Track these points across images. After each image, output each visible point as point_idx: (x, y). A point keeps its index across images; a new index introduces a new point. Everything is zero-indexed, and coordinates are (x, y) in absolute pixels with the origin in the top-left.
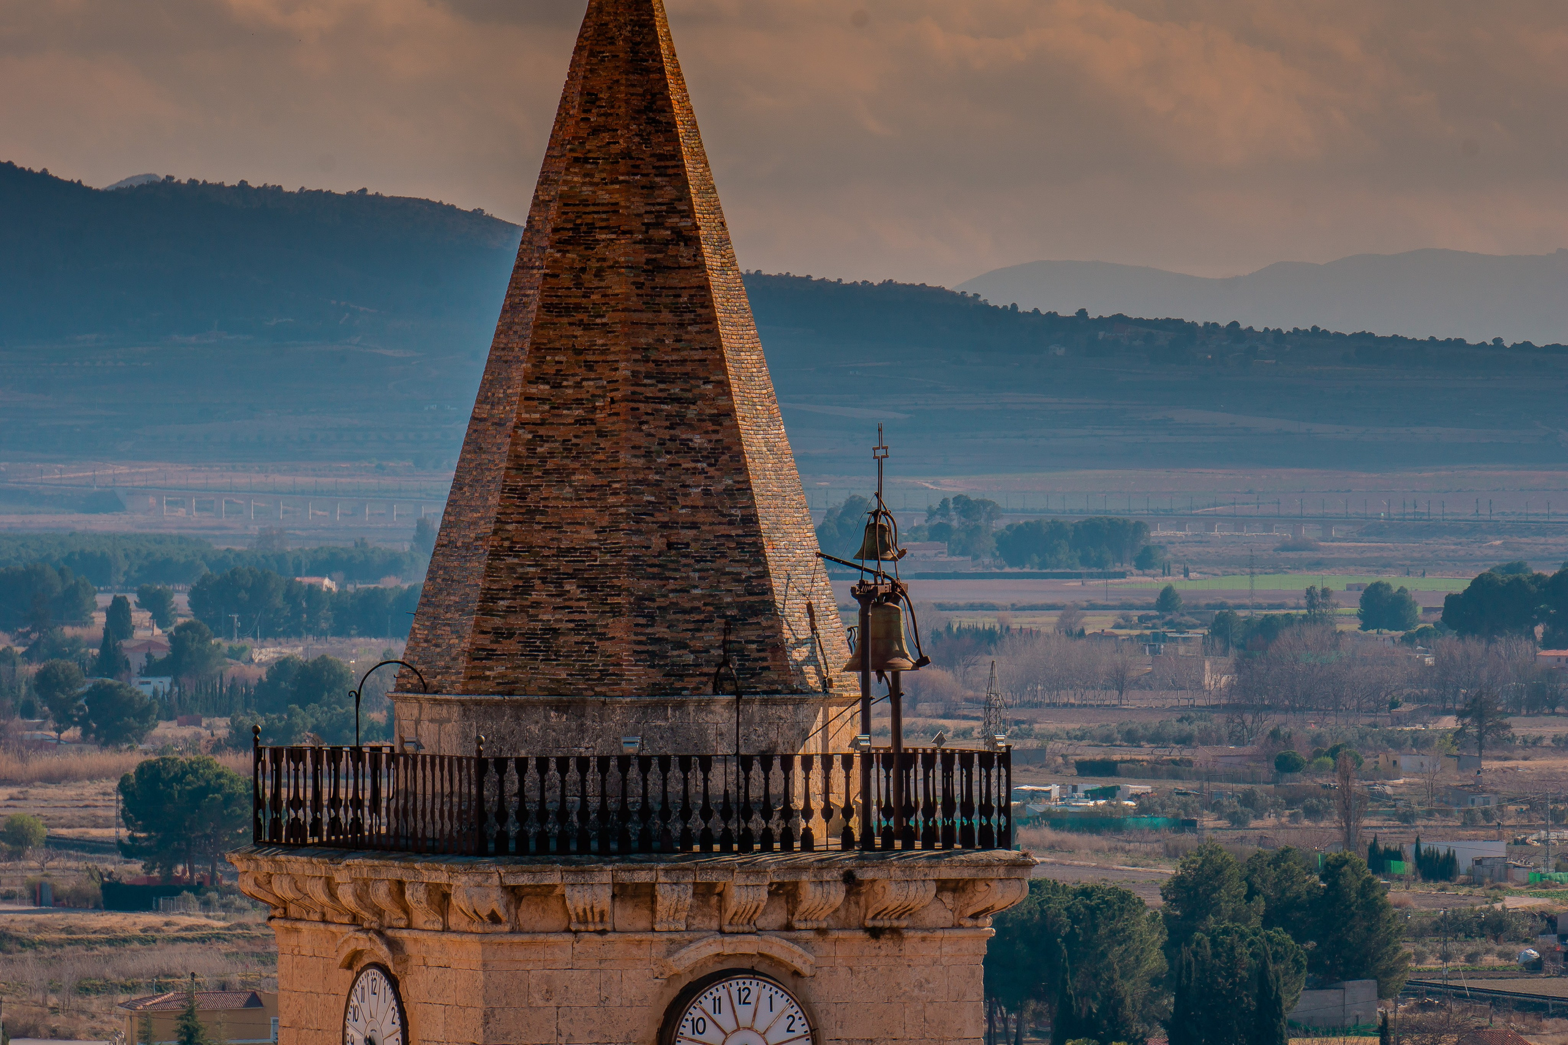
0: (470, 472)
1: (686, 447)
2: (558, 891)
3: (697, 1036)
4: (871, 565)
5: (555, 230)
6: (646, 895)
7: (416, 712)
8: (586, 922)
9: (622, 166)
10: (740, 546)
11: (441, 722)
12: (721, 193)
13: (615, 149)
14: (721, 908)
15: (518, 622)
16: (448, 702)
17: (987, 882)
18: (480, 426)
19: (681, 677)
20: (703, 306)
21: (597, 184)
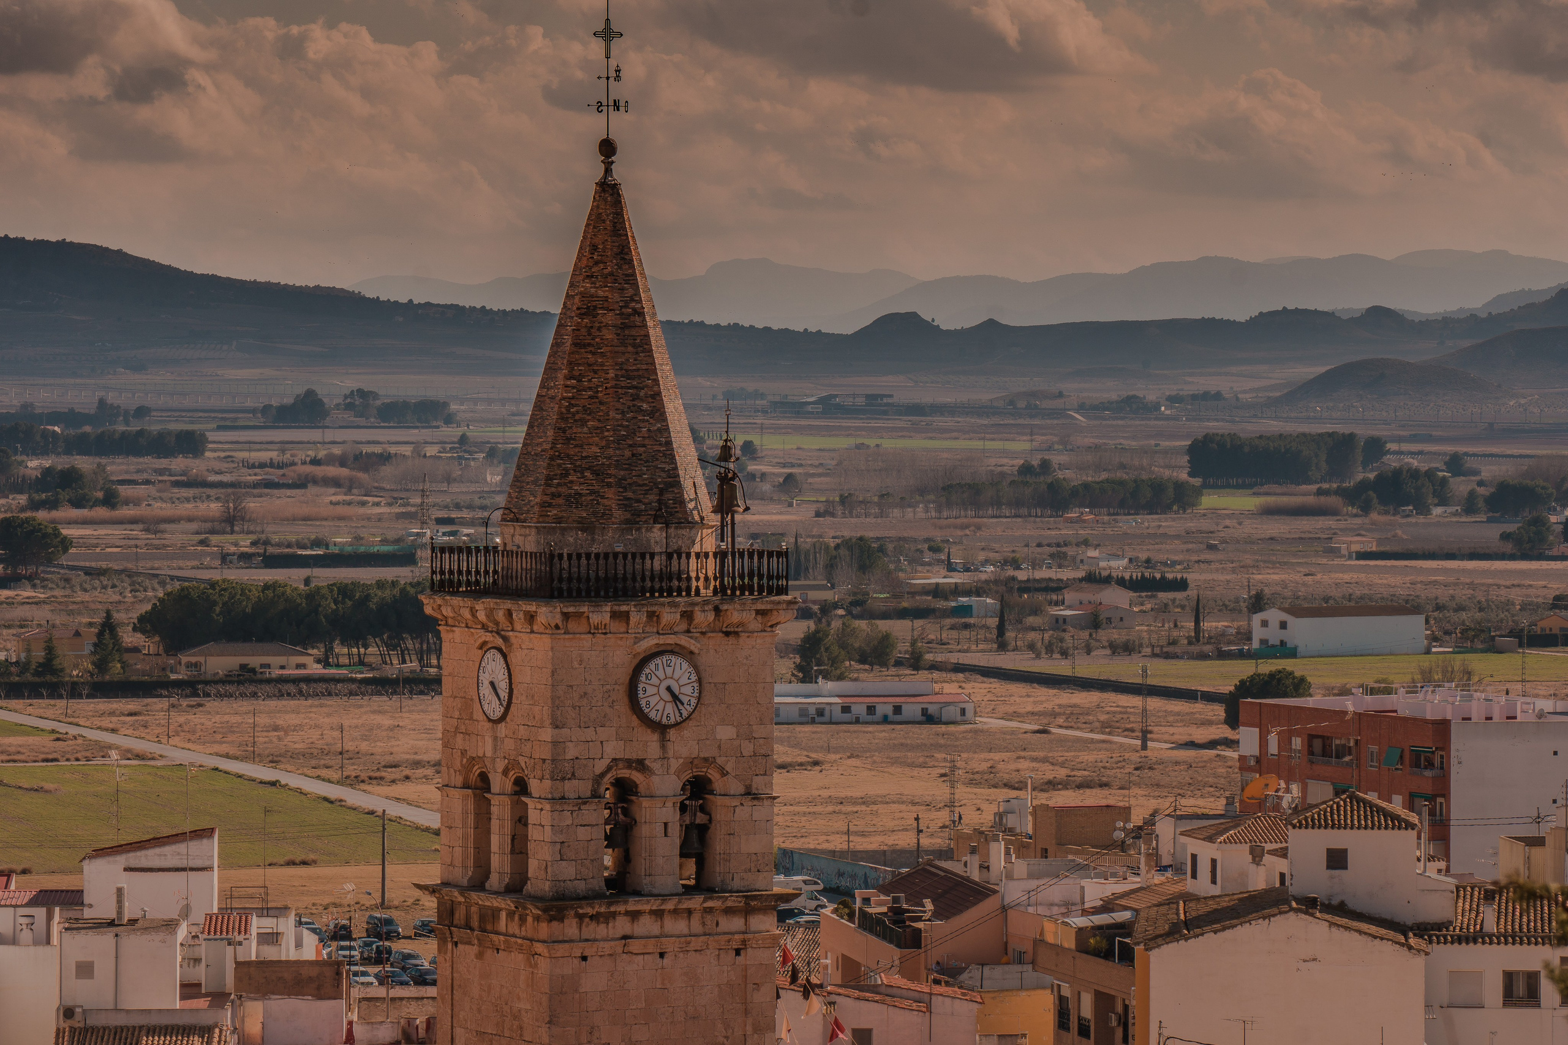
0: (537, 420)
1: (640, 410)
2: (585, 615)
3: (648, 681)
4: (723, 464)
5: (578, 309)
6: (625, 617)
7: (512, 531)
8: (598, 629)
9: (609, 279)
10: (665, 455)
11: (525, 536)
12: (652, 292)
13: (606, 271)
14: (658, 622)
15: (563, 490)
16: (529, 527)
17: (778, 610)
18: (542, 399)
19: (639, 516)
20: (646, 344)
21: (597, 288)
